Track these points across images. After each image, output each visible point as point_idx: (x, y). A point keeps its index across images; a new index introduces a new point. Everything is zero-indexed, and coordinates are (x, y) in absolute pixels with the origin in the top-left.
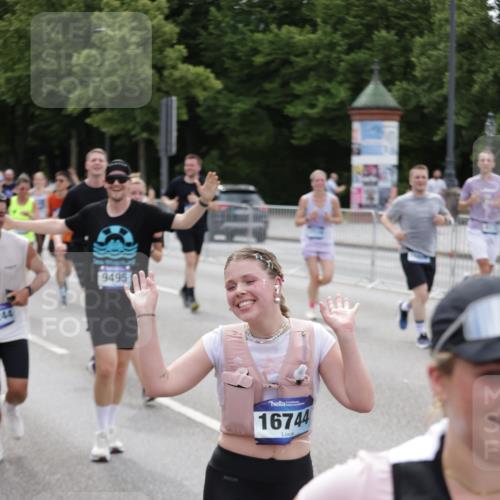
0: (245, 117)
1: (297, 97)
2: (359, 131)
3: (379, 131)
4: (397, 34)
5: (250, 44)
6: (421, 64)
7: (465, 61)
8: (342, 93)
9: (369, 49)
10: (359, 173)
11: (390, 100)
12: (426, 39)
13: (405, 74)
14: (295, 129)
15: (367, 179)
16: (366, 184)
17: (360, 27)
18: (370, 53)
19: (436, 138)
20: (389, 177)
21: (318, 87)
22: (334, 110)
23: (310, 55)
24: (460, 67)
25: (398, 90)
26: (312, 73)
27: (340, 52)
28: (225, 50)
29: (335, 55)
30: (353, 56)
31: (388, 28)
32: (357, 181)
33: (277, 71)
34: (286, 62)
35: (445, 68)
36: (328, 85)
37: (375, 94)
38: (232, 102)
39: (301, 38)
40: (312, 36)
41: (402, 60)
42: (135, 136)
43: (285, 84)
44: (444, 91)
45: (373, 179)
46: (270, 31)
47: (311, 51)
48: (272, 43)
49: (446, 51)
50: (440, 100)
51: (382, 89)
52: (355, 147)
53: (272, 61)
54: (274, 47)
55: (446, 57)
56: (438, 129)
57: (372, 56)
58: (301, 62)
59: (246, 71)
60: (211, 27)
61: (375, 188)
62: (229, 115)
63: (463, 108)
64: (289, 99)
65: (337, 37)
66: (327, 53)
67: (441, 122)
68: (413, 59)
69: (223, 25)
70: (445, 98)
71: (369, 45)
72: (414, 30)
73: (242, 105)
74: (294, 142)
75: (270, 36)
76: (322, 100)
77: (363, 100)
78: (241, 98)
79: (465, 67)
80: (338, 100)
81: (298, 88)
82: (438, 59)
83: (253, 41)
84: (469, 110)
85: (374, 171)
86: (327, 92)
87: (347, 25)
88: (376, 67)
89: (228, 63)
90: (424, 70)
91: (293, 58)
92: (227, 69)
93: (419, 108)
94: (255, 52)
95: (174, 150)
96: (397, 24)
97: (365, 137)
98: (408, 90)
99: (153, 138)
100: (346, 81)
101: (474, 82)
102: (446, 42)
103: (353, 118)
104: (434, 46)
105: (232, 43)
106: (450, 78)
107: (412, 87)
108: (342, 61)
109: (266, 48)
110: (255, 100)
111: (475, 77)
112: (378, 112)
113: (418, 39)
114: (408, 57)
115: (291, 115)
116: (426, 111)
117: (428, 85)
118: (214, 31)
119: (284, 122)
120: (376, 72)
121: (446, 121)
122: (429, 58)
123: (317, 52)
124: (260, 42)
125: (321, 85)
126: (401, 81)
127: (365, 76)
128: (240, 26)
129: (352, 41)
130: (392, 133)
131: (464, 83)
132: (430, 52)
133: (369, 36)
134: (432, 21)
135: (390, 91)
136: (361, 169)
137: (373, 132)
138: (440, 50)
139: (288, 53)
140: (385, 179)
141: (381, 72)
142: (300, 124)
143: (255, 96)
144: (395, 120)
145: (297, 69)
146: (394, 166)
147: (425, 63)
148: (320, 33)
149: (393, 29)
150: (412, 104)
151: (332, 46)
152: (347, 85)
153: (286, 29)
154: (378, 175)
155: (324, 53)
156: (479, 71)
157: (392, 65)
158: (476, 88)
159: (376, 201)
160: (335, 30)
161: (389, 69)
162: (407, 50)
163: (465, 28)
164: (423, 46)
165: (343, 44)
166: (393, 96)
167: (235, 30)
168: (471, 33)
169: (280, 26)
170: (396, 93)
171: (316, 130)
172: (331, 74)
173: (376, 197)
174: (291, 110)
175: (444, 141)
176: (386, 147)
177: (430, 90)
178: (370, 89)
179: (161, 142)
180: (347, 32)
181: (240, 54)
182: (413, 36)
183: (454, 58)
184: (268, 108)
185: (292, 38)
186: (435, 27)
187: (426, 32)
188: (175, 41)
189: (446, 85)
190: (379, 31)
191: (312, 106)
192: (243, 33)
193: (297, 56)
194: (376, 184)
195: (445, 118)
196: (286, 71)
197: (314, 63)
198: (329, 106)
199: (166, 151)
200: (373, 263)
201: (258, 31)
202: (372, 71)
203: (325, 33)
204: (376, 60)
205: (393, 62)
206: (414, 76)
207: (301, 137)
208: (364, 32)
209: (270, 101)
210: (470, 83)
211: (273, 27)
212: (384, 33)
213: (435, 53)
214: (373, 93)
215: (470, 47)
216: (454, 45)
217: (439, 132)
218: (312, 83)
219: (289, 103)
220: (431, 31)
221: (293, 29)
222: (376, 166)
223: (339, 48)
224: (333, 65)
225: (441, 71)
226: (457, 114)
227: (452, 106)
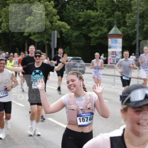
0: (77, 37)
1: (92, 31)
2: (110, 41)
3: (116, 41)
4: (121, 13)
5: (78, 15)
6: (129, 22)
7: (142, 21)
8: (105, 30)
9: (113, 17)
10: (110, 54)
11: (119, 32)
12: (130, 14)
13: (124, 24)
14: (91, 41)
15: (113, 56)
16: (112, 57)
17: (110, 11)
18: (114, 18)
19: (133, 44)
21: (98, 28)
22: (103, 35)
23: (96, 19)
24: (140, 23)
25: (122, 29)
26: (96, 24)
27: (105, 18)
28: (71, 17)
29: (103, 19)
30: (108, 19)
31: (119, 11)
32: (110, 56)
33: (86, 23)
34: (89, 21)
35: (136, 23)
36: (101, 28)
37: (115, 30)
38: (73, 32)
39: (93, 14)
40: (97, 13)
41: (123, 20)
42: (44, 42)
43: (88, 27)
44: (135, 30)
45: (114, 56)
46: (84, 12)
47: (96, 18)
48: (85, 15)
49: (136, 18)
50: (134, 32)
51: (117, 29)
52: (109, 46)
53: (85, 21)
54: (85, 16)
55: (136, 20)
56: (134, 41)
58: (93, 21)
59: (77, 23)
60: (67, 10)
61: (115, 58)
62: (72, 36)
63: (141, 35)
64: (89, 32)
65: (104, 13)
66: (101, 18)
67: (135, 39)
68: (126, 20)
69: (70, 10)
70: (136, 32)
72: (127, 12)
73: (76, 33)
74: (91, 44)
75: (84, 13)
76: (99, 32)
77: (111, 32)
78: (76, 31)
79: (142, 23)
80: (104, 32)
81: (92, 29)
82: (134, 20)
83: (79, 15)
84: (143, 35)
85: (115, 53)
86: (101, 30)
87: (107, 10)
88: (115, 22)
89: (72, 21)
90: (130, 24)
91: (91, 20)
92: (71, 23)
93: (128, 35)
94: (80, 18)
95: (56, 46)
96: (122, 10)
97: (112, 43)
98: (125, 29)
99: (50, 43)
100: (107, 26)
101: (144, 27)
102: (136, 15)
103: (108, 37)
104: (133, 16)
105: (73, 15)
106: (137, 26)
107: (126, 29)
108: (105, 21)
109: (83, 17)
110: (80, 32)
111: (145, 26)
112: (116, 36)
113: (128, 14)
114: (125, 20)
115: (90, 36)
116: (130, 35)
117: (131, 28)
118: (68, 12)
119: (88, 39)
120: (115, 24)
121: (136, 39)
122: (131, 20)
123: (98, 18)
124: (81, 15)
125: (99, 28)
126: (123, 27)
127: (112, 25)
128: (75, 10)
129: (108, 15)
130: (120, 42)
131: (141, 27)
132: (131, 18)
133: (113, 13)
134: (132, 9)
135: (119, 29)
136: (111, 52)
137: (114, 42)
138: (134, 17)
139: (89, 18)
140: (118, 55)
141: (117, 24)
142: (93, 39)
143: (80, 31)
144: (120, 38)
145: (92, 23)
146: (121, 52)
147: (130, 22)
149: (120, 11)
150: (126, 33)
151: (102, 16)
152: (107, 28)
153: (89, 11)
154: (116, 54)
155: (100, 18)
156: (146, 24)
157: (120, 22)
158: (145, 29)
160: (103, 11)
161: (119, 23)
162: (124, 17)
163: (142, 11)
164: (129, 16)
165: (106, 16)
166: (120, 31)
167: (74, 11)
168: (143, 13)
169: (87, 10)
170: (121, 30)
171: (97, 41)
172: (102, 25)
173: (115, 61)
174: (90, 35)
175: (135, 45)
176: (118, 46)
177: (131, 29)
178: (113, 29)
179: (52, 45)
180: (107, 12)
181: (75, 18)
182: (126, 13)
183: (138, 20)
184: (83, 34)
185: (90, 14)
186: (133, 11)
187: (130, 12)
188: (56, 14)
189: (136, 28)
190: (116, 12)
191: (97, 34)
192: (76, 12)
193: (92, 19)
194: (115, 57)
195: (136, 38)
196: (89, 23)
197: (97, 21)
198: (102, 34)
199: (54, 47)
200: (114, 80)
201: (81, 12)
202: (114, 24)
203: (100, 12)
204: (115, 20)
205: (121, 21)
206: (127, 25)
207: (93, 43)
209: (84, 32)
210: (143, 27)
211: (85, 10)
212: (118, 12)
213: (133, 18)
215: (143, 17)
216: (139, 16)
217: (134, 42)
218: (97, 27)
220: (132, 12)
221: (91, 11)
222: (115, 52)
223: (104, 17)
224: (103, 22)
225: (134, 24)
226: (139, 36)
227: (138, 34)
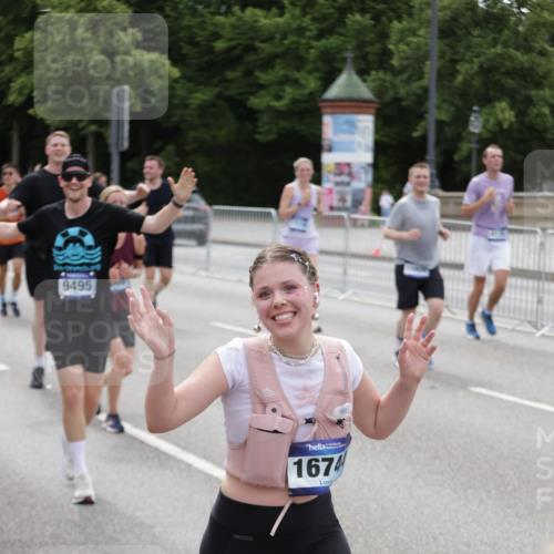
0: (204, 109)
1: (262, 87)
2: (330, 126)
3: (352, 127)
4: (372, 19)
5: (211, 28)
6: (400, 52)
7: (447, 49)
8: (312, 83)
9: (341, 35)
10: (330, 172)
11: (364, 91)
12: (405, 24)
13: (382, 62)
14: (260, 124)
15: (339, 179)
16: (337, 184)
17: (332, 11)
18: (342, 38)
19: (416, 134)
20: (363, 176)
21: (285, 76)
22: (305, 102)
23: (277, 41)
24: (442, 56)
25: (373, 81)
26: (279, 61)
27: (310, 38)
28: (182, 35)
29: (304, 41)
30: (323, 43)
31: (363, 11)
32: (329, 181)
33: (240, 58)
34: (250, 49)
35: (426, 57)
36: (297, 75)
37: (348, 84)
38: (191, 92)
39: (268, 21)
40: (279, 20)
41: (377, 47)
42: (83, 128)
43: (249, 73)
44: (424, 82)
45: (345, 179)
46: (233, 14)
47: (278, 36)
48: (234, 27)
49: (427, 38)
50: (419, 92)
51: (356, 79)
52: (325, 143)
53: (234, 48)
54: (238, 31)
55: (426, 44)
56: (417, 124)
57: (345, 42)
58: (266, 48)
59: (207, 58)
60: (168, 9)
61: (347, 189)
62: (186, 106)
63: (445, 101)
64: (253, 90)
65: (307, 20)
66: (295, 39)
67: (421, 117)
68: (391, 47)
69: (181, 6)
70: (426, 90)
71: (341, 30)
72: (391, 14)
73: (201, 96)
74: (257, 137)
75: (232, 20)
76: (289, 91)
77: (335, 91)
78: (200, 87)
79: (448, 56)
80: (306, 92)
81: (263, 77)
82: (418, 48)
83: (215, 25)
84: (452, 104)
85: (346, 170)
86: (296, 83)
87: (317, 8)
88: (349, 55)
89: (187, 49)
90: (403, 59)
91: (258, 44)
92: (185, 55)
93: (397, 100)
94: (216, 36)
95: (126, 144)
96: (373, 8)
97: (335, 133)
98: (384, 81)
99: (103, 130)
100: (317, 70)
101: (457, 72)
102: (426, 27)
103: (324, 110)
104: (413, 32)
105: (190, 27)
106: (431, 68)
107: (388, 78)
108: (312, 47)
109: (228, 33)
110: (216, 90)
111: (459, 67)
112: (351, 105)
113: (396, 25)
114: (384, 44)
115: (255, 107)
116: (404, 104)
117: (407, 74)
118: (172, 14)
119: (250, 115)
120: (349, 60)
121: (427, 116)
122: (408, 44)
123: (284, 37)
124: (222, 26)
125: (289, 74)
126: (376, 70)
127: (337, 65)
128: (200, 7)
129: (324, 26)
130: (366, 127)
131: (447, 73)
132: (409, 39)
133: (341, 21)
134: (411, 4)
135: (364, 81)
136: (332, 166)
137: (345, 127)
138: (419, 36)
139: (252, 38)
140: (359, 179)
141: (355, 60)
142: (265, 118)
143: (216, 86)
144: (369, 114)
145: (262, 56)
146: (369, 165)
147: (404, 52)
148: (287, 16)
149: (368, 12)
150: (389, 96)
151: (301, 31)
152: (316, 75)
153: (249, 11)
154: (350, 175)
155: (292, 38)
156: (463, 60)
157: (367, 53)
158: (460, 79)
159: (349, 203)
160: (305, 13)
161: (364, 57)
162: (384, 36)
163: (448, 12)
164: (402, 32)
165: (314, 29)
166: (368, 87)
167: (194, 12)
168: (454, 19)
169: (243, 8)
170: (372, 84)
171: (283, 124)
172: (299, 62)
173: (349, 199)
174: (255, 102)
175: (424, 138)
176: (359, 144)
177: (408, 81)
178: (342, 79)
179: (112, 140)
180: (317, 15)
181: (199, 39)
182: (390, 21)
183: (436, 46)
184: (230, 100)
185: (256, 21)
186: (415, 11)
187: (405, 16)
189: (426, 76)
190: (352, 14)
191: (278, 97)
192: (202, 16)
193: (262, 41)
194: (348, 184)
195: (426, 112)
196: (251, 57)
197: (279, 50)
198: (298, 97)
199: (117, 145)
200: (345, 272)
201: (220, 14)
202: (344, 59)
203: (293, 16)
204: (350, 47)
205: (369, 49)
206: (392, 66)
207: (266, 132)
208: (336, 15)
209: (233, 91)
210: (454, 73)
211: (236, 9)
212: (358, 17)
213: (414, 39)
214: (345, 84)
215: (454, 34)
216: (436, 31)
217: (419, 128)
218: (279, 71)
219: (253, 94)
220: (411, 15)
221: (258, 12)
222: (348, 165)
223: (308, 34)
224: (302, 52)
225: (420, 59)
226: (439, 108)
227: (433, 100)
